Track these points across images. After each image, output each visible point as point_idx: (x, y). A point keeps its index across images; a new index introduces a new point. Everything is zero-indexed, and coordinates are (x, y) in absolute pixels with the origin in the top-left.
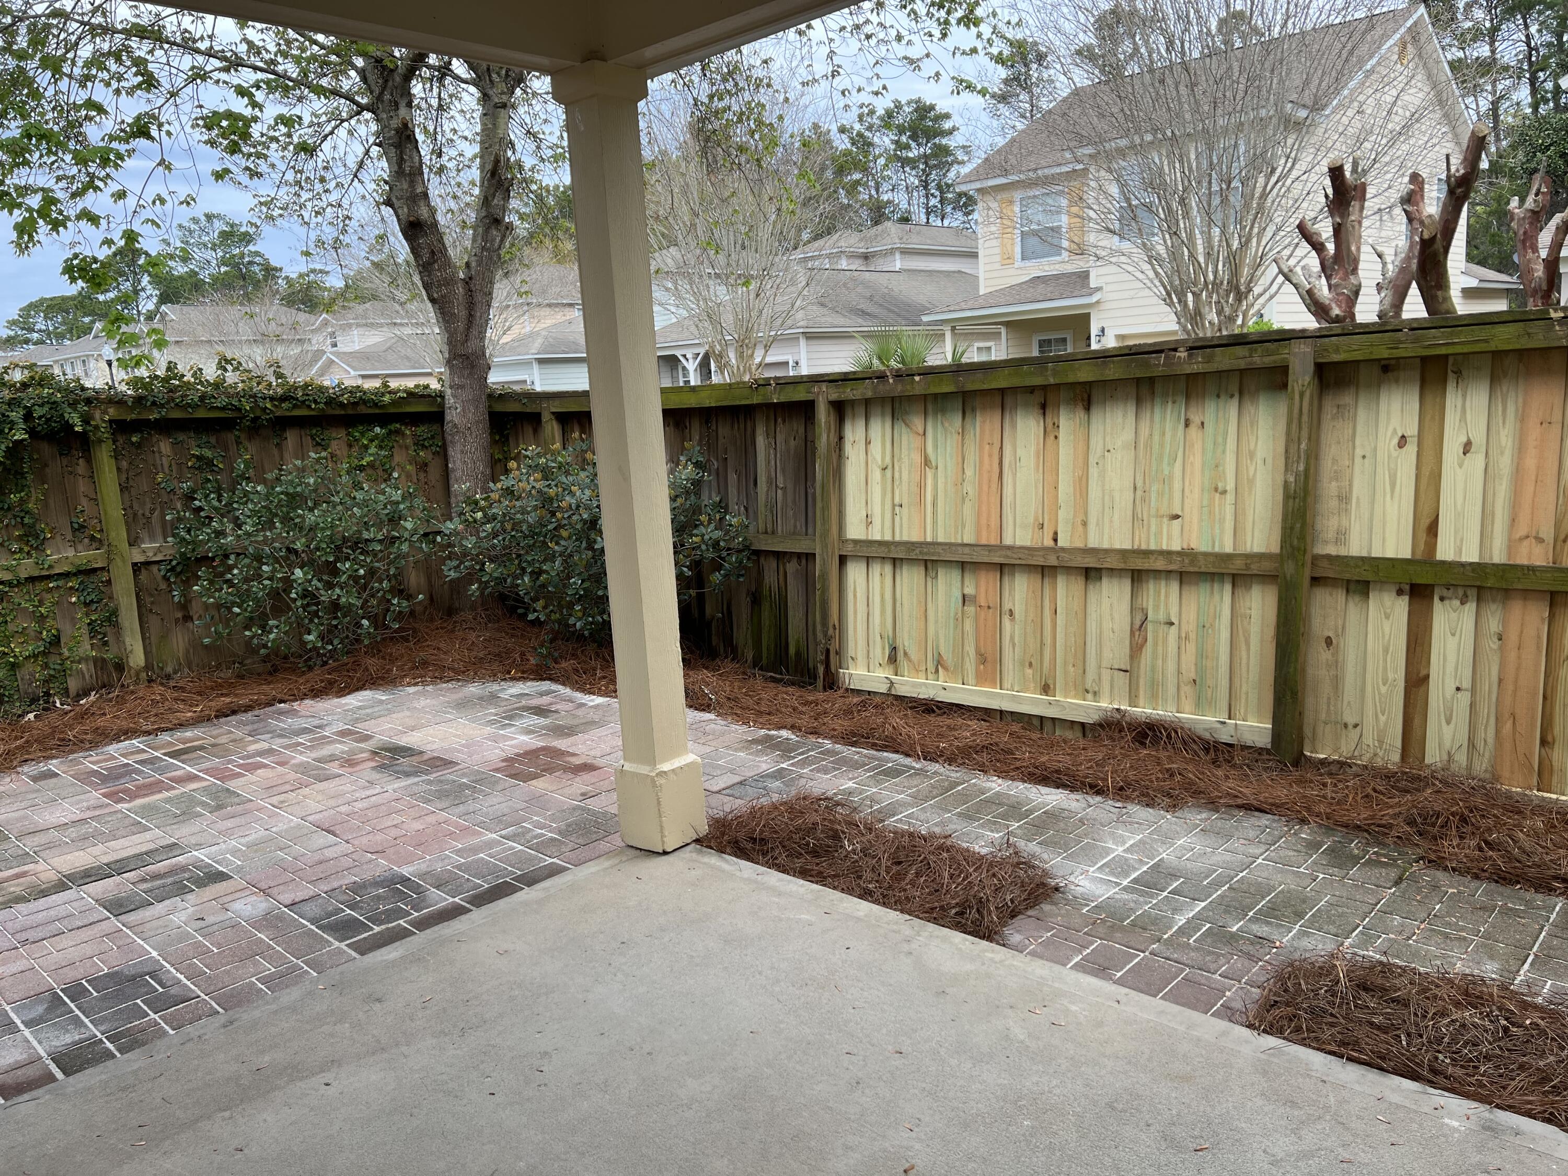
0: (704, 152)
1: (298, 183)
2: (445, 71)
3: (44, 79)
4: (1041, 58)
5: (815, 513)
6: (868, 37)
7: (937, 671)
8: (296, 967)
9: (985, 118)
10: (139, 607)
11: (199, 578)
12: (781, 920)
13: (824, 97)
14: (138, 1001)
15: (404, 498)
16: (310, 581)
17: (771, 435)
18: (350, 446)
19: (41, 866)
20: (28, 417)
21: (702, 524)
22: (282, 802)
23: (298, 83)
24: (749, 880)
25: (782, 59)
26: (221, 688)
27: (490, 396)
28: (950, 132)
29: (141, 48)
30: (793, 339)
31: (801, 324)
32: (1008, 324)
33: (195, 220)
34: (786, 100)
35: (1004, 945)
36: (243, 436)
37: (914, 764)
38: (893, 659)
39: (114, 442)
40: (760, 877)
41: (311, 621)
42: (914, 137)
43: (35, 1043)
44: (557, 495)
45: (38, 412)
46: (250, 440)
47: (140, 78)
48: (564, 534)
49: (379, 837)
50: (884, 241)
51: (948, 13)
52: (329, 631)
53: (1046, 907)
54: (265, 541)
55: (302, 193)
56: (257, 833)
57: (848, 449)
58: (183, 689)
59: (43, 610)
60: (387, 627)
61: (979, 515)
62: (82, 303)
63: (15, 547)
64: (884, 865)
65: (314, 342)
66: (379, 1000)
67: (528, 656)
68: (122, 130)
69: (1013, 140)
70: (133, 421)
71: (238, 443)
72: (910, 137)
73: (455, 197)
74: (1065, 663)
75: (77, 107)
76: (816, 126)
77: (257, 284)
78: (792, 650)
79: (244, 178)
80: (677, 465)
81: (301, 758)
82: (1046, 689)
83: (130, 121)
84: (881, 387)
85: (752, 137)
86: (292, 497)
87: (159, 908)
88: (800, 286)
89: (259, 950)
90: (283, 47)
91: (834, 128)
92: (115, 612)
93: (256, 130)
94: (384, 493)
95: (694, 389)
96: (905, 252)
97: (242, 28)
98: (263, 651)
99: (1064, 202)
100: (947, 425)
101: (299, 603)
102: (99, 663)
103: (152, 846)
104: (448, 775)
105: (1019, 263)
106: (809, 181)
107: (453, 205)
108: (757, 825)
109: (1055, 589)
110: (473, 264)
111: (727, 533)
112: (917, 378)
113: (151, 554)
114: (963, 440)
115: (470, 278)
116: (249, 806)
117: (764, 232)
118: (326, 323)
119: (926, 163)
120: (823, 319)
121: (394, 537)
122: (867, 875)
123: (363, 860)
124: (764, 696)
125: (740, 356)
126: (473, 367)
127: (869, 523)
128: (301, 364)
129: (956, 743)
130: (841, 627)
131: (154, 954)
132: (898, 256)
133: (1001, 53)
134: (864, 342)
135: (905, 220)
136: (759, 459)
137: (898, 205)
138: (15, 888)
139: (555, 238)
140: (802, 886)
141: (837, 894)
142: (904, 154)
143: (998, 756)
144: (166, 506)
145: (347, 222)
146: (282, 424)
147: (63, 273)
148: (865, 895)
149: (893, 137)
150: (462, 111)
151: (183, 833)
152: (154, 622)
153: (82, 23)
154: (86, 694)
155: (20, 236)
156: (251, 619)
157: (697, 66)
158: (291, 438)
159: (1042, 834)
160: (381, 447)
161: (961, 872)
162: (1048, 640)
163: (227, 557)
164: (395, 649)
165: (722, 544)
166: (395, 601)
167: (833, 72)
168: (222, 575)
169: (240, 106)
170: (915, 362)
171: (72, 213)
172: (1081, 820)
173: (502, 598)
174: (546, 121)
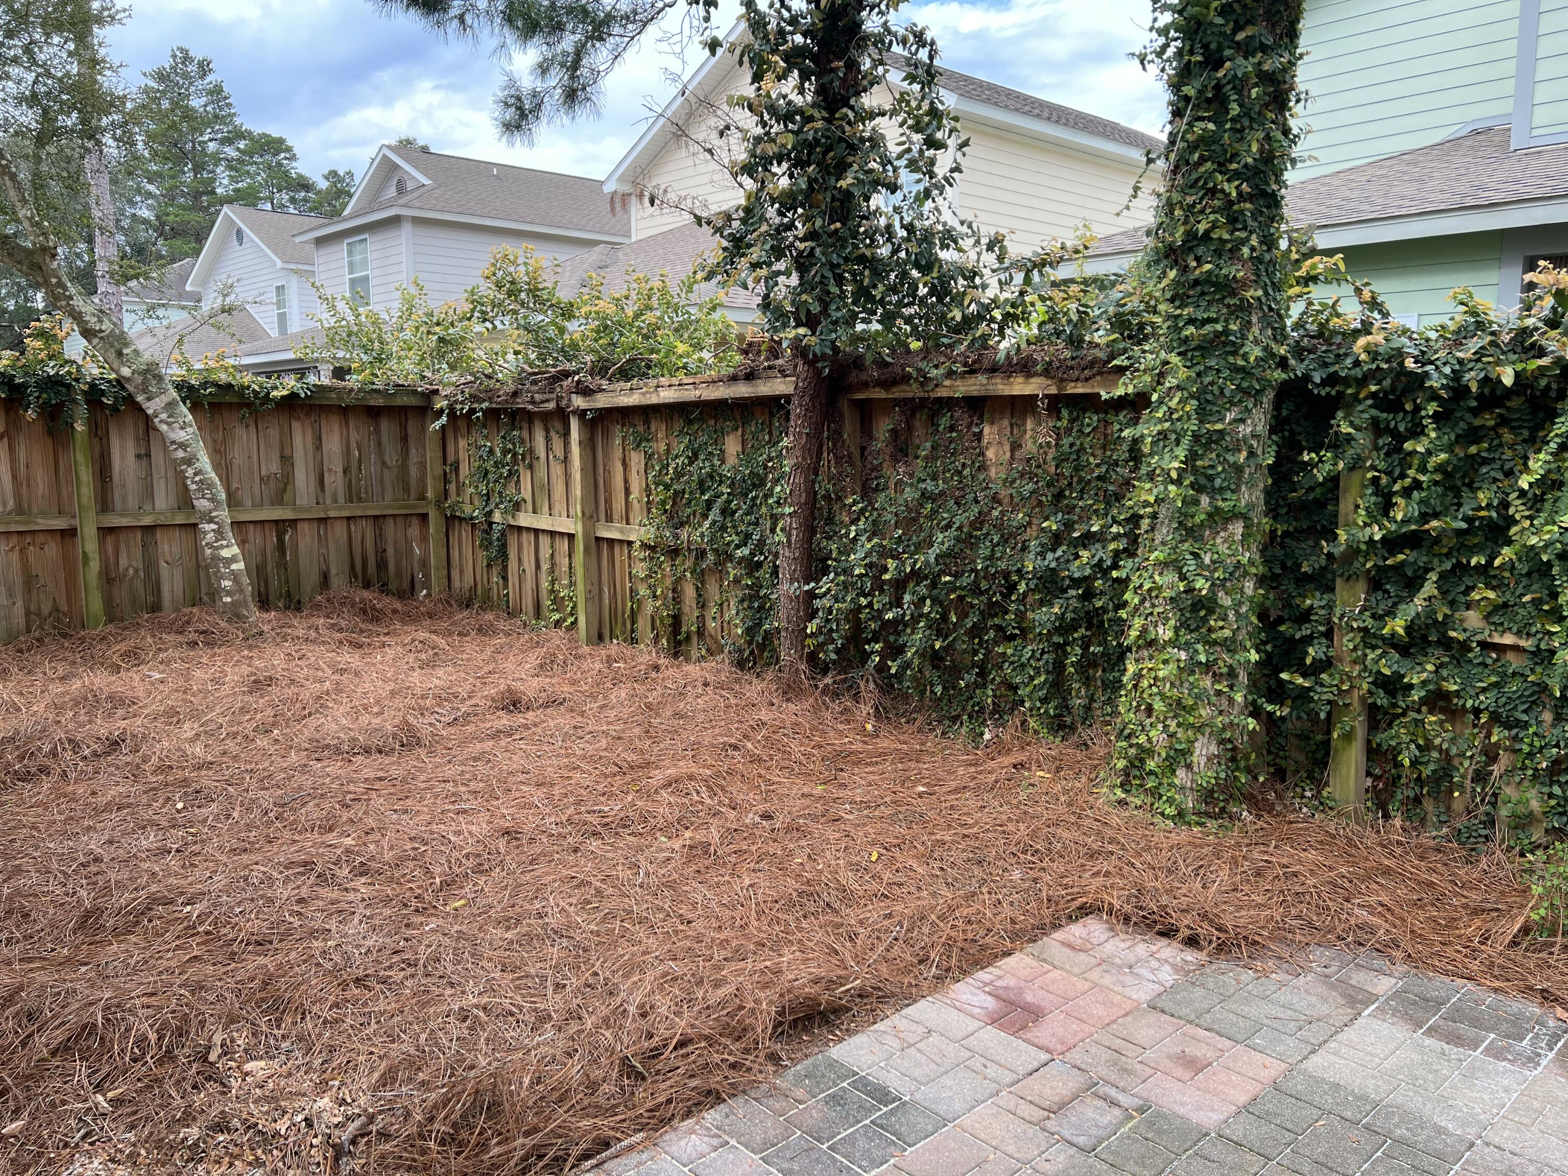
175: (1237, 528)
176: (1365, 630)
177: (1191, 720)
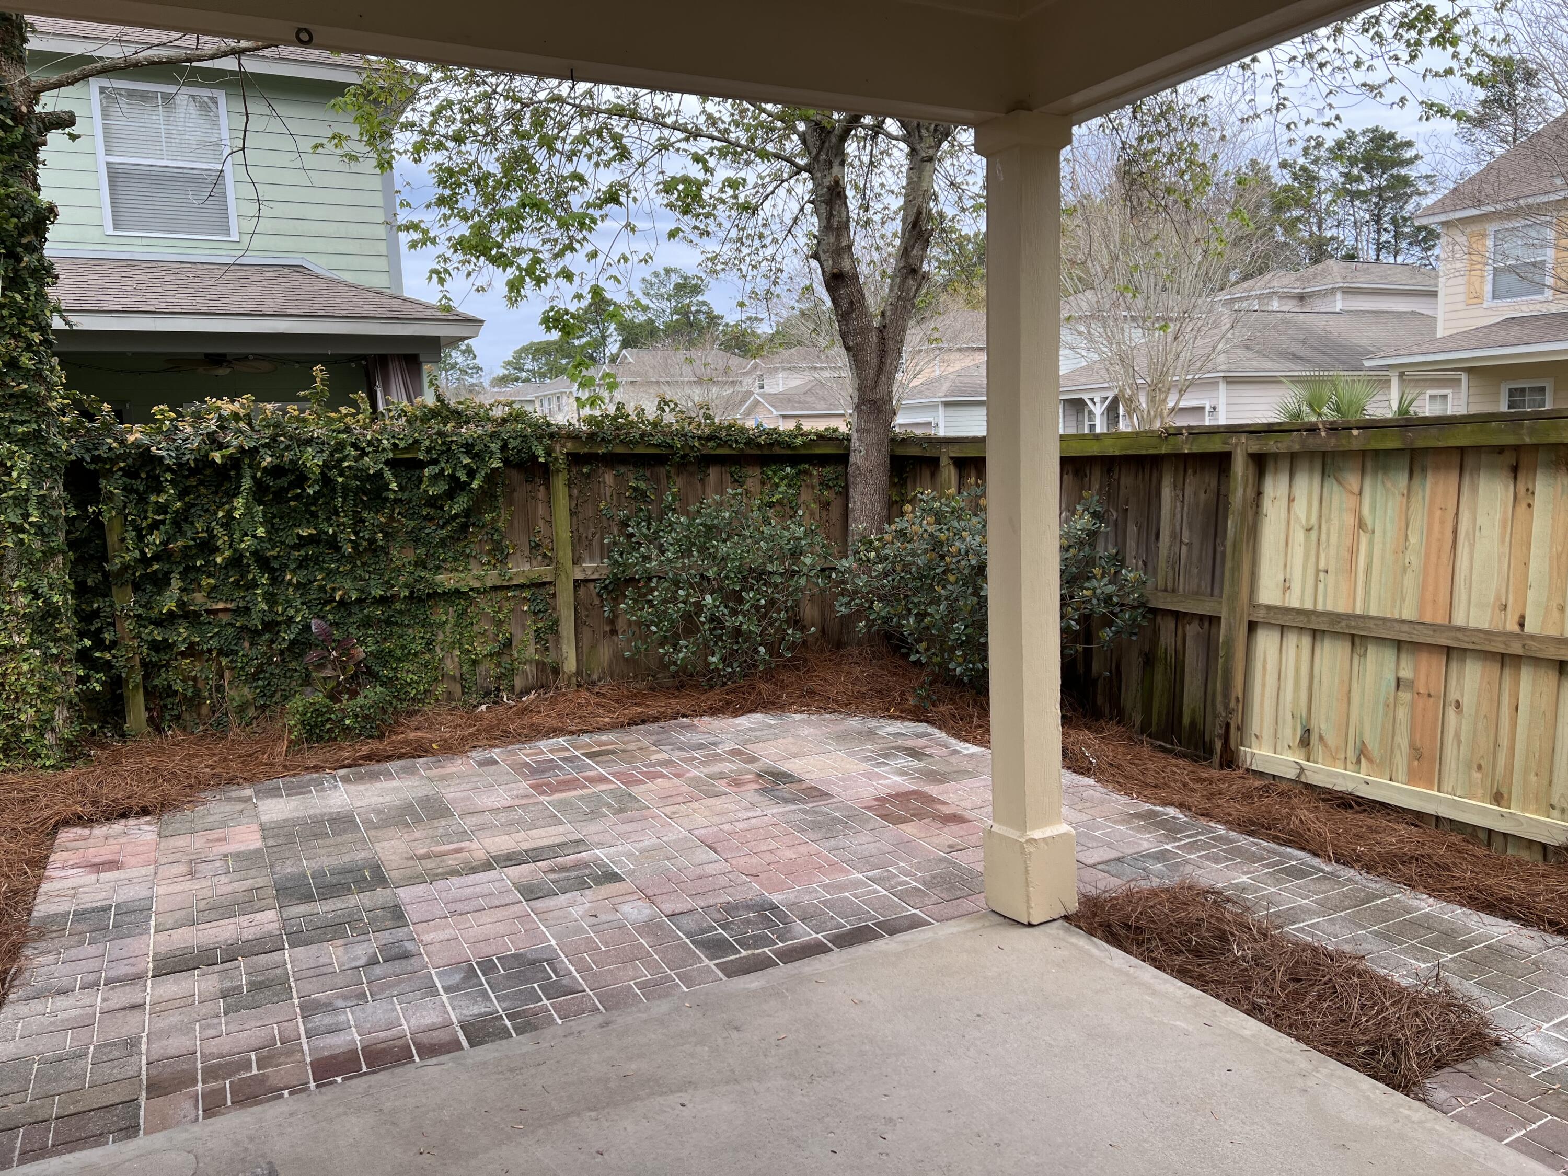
0: (1128, 196)
1: (740, 240)
2: (877, 129)
3: (540, 155)
4: (1529, 76)
5: (1223, 573)
6: (1322, 66)
7: (1359, 761)
8: (669, 979)
9: (1457, 145)
10: (576, 619)
11: (626, 596)
12: (1153, 1023)
13: (1266, 132)
14: (535, 985)
15: (806, 534)
16: (718, 607)
17: (1179, 487)
18: (763, 484)
19: (475, 845)
20: (504, 448)
21: (1095, 577)
22: (674, 813)
23: (746, 149)
24: (1119, 971)
25: (1221, 95)
26: (636, 697)
27: (893, 440)
28: (1411, 161)
29: (617, 124)
30: (1212, 383)
31: (1223, 367)
32: (1470, 370)
33: (656, 274)
34: (1223, 138)
35: (1424, 1100)
36: (673, 471)
37: (1323, 866)
38: (1305, 742)
39: (569, 472)
40: (1132, 970)
41: (716, 643)
42: (1368, 169)
43: (449, 1009)
44: (948, 539)
45: (513, 444)
46: (678, 475)
47: (616, 151)
48: (952, 578)
49: (755, 860)
50: (1323, 282)
51: (1420, 33)
52: (731, 655)
53: (1483, 1063)
54: (683, 567)
55: (743, 249)
56: (649, 841)
57: (1267, 505)
58: (604, 696)
59: (500, 616)
60: (781, 655)
61: (1424, 588)
62: (562, 349)
63: (485, 559)
64: (1278, 979)
65: (744, 384)
66: (737, 1029)
67: (908, 696)
68: (599, 198)
69: (1489, 167)
70: (585, 454)
71: (669, 477)
72: (1362, 169)
73: (878, 248)
74: (1526, 771)
75: (564, 179)
76: (1254, 163)
77: (701, 331)
78: (1186, 720)
79: (694, 237)
80: (1073, 514)
81: (694, 773)
82: (1498, 798)
83: (604, 189)
84: (1311, 440)
85: (1182, 178)
86: (709, 528)
87: (563, 899)
88: (1224, 328)
89: (637, 954)
90: (736, 117)
91: (1275, 163)
92: (556, 623)
93: (706, 193)
94: (788, 528)
95: (1097, 437)
96: (1347, 292)
97: (704, 102)
98: (672, 668)
99: (1550, 234)
100: (1389, 485)
101: (706, 627)
102: (541, 666)
103: (562, 839)
104: (823, 806)
105: (1488, 303)
106: (1243, 219)
107: (876, 256)
108: (1133, 911)
109: (1517, 683)
110: (888, 313)
111: (1122, 587)
112: (1355, 432)
113: (589, 573)
114: (1408, 502)
115: (884, 327)
116: (646, 812)
117: (1188, 275)
118: (755, 367)
119: (1380, 196)
120: (1248, 363)
121: (794, 571)
122: (1258, 987)
123: (739, 881)
124: (1150, 766)
125: (1152, 400)
126: (879, 412)
127: (1286, 586)
128: (731, 404)
129: (1377, 848)
130: (1245, 700)
131: (553, 942)
132: (1339, 296)
133: (1480, 73)
134: (1292, 386)
135: (1350, 257)
136: (1163, 512)
137: (1343, 241)
138: (452, 862)
139: (970, 286)
140: (1180, 988)
141: (1221, 1006)
142: (1355, 186)
143: (1430, 871)
144: (605, 530)
145: (779, 274)
146: (707, 461)
147: (541, 323)
148: (1254, 1011)
149: (1342, 170)
150: (891, 166)
151: (590, 830)
152: (586, 634)
153: (574, 105)
154: (528, 692)
155: (510, 291)
156: (665, 637)
157: (1129, 109)
158: (713, 473)
159: (1482, 973)
160: (789, 486)
161: (1375, 1004)
162: (1504, 741)
163: (650, 579)
164: (786, 677)
165: (1115, 599)
166: (790, 632)
167: (1278, 106)
168: (645, 595)
169: (696, 172)
170: (1353, 410)
171: (553, 271)
172: (1535, 963)
173: (888, 636)
174: (970, 172)
175: (60, 560)
176: (140, 616)
177: (51, 696)
